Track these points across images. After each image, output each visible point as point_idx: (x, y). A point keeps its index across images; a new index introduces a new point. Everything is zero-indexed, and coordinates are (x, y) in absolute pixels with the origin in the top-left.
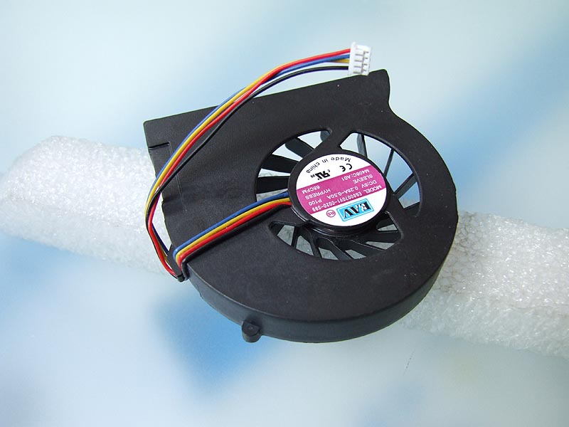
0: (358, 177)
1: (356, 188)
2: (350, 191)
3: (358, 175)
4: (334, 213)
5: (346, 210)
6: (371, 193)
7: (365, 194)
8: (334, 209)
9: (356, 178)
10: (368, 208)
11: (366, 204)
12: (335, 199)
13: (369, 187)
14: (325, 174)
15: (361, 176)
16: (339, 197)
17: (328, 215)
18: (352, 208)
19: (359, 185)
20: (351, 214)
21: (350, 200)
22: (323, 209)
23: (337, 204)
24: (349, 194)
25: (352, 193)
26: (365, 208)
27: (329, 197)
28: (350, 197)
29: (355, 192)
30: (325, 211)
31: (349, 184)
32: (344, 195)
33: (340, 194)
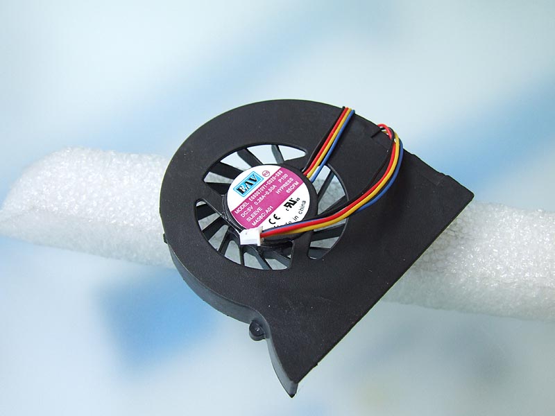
0: (259, 214)
1: (256, 203)
2: (260, 198)
3: (260, 217)
4: (264, 175)
5: (256, 181)
6: (241, 204)
7: (247, 200)
8: (266, 179)
9: (261, 212)
10: (239, 190)
11: (242, 192)
12: (269, 186)
13: (245, 209)
14: (289, 205)
15: (257, 216)
16: (266, 190)
17: (268, 172)
18: (252, 184)
19: (255, 208)
20: (250, 179)
21: (257, 190)
22: (274, 175)
23: (265, 183)
24: (260, 196)
25: (258, 197)
26: (241, 188)
27: (274, 186)
28: (258, 193)
29: (255, 200)
30: (271, 174)
31: (264, 205)
32: (263, 193)
33: (267, 193)
